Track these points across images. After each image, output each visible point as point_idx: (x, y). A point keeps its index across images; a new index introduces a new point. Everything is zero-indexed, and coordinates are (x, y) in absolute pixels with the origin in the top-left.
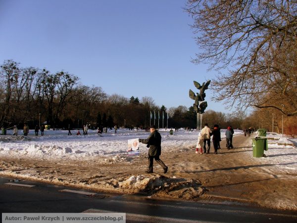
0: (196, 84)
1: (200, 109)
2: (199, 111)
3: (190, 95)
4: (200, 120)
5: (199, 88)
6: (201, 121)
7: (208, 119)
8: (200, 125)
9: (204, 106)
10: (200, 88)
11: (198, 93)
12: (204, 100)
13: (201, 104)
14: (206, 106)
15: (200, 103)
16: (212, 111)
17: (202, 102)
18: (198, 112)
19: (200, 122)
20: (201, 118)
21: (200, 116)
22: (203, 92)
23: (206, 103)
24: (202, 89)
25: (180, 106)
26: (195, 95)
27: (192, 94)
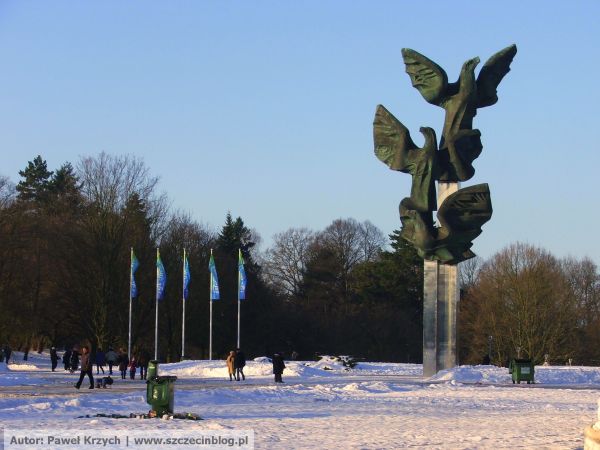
0: (420, 67)
1: (445, 233)
2: (434, 246)
3: (381, 141)
4: (442, 305)
5: (436, 100)
6: (451, 311)
7: (509, 303)
8: (441, 338)
9: (473, 211)
10: (443, 94)
11: (428, 132)
12: (470, 173)
13: (452, 201)
14: (486, 213)
15: (445, 191)
16: (531, 253)
17: (454, 188)
18: (430, 255)
19: (442, 318)
20: (452, 296)
21: (441, 280)
22: (467, 123)
23: (484, 191)
24: (454, 104)
25: (338, 225)
26: (409, 145)
27: (391, 138)
